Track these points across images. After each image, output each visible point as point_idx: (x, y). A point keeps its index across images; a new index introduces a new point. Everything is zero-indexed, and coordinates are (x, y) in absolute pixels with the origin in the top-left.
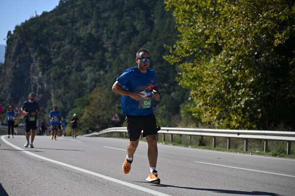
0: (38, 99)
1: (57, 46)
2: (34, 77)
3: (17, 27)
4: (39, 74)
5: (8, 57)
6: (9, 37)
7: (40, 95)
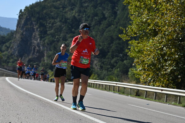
0: (36, 57)
1: (51, 23)
2: (34, 41)
3: (26, 7)
4: (38, 40)
5: (18, 27)
6: (20, 13)
7: (37, 54)
